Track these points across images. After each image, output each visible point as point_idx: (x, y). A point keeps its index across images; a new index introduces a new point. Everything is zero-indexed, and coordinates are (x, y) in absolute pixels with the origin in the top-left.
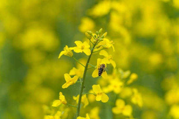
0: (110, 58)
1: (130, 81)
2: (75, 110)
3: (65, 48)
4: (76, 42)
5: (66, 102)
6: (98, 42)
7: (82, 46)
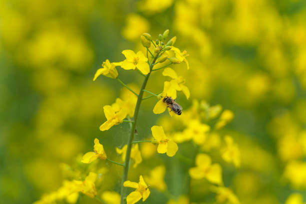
0: (180, 81)
1: (221, 124)
2: (120, 171)
3: (104, 62)
4: (126, 53)
5: (105, 156)
6: (162, 52)
7: (135, 58)
